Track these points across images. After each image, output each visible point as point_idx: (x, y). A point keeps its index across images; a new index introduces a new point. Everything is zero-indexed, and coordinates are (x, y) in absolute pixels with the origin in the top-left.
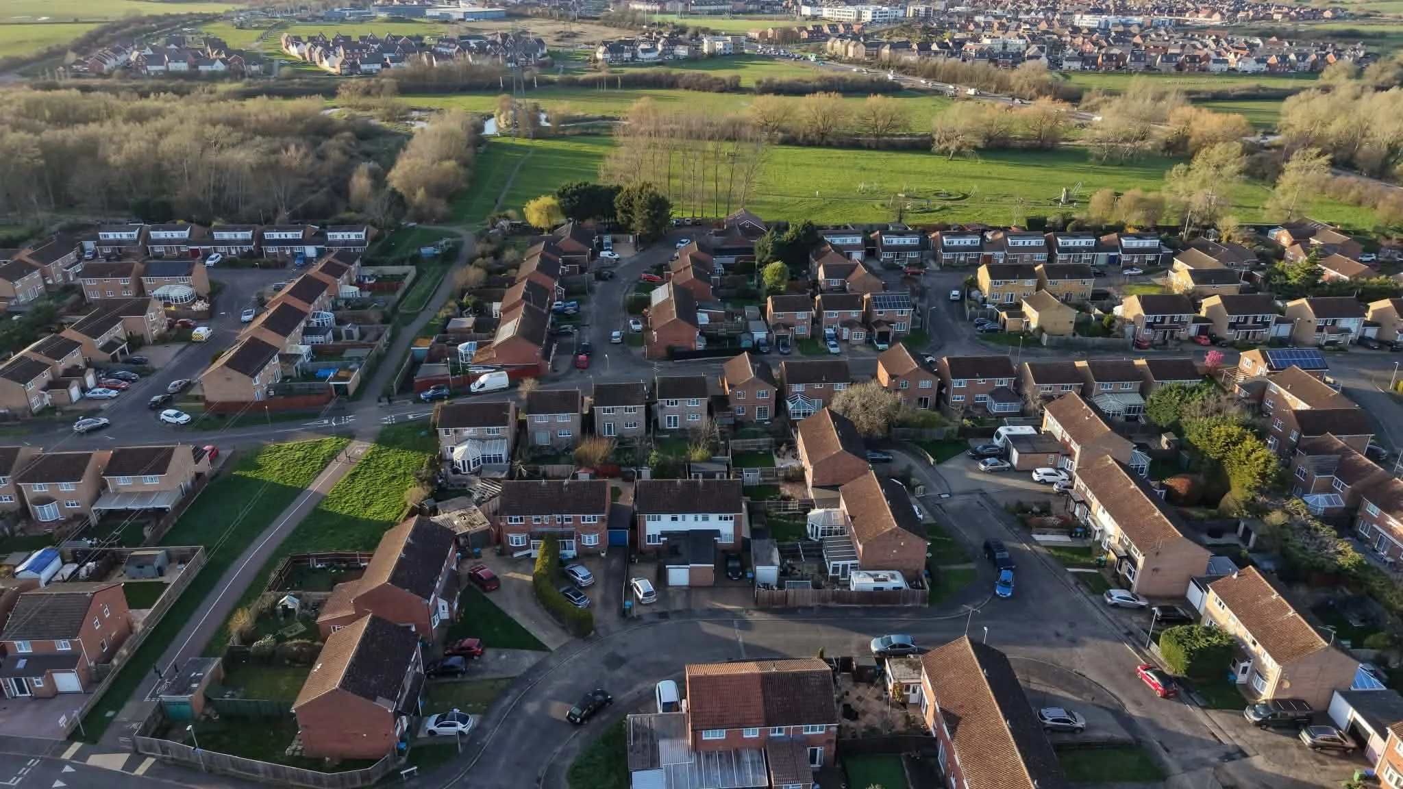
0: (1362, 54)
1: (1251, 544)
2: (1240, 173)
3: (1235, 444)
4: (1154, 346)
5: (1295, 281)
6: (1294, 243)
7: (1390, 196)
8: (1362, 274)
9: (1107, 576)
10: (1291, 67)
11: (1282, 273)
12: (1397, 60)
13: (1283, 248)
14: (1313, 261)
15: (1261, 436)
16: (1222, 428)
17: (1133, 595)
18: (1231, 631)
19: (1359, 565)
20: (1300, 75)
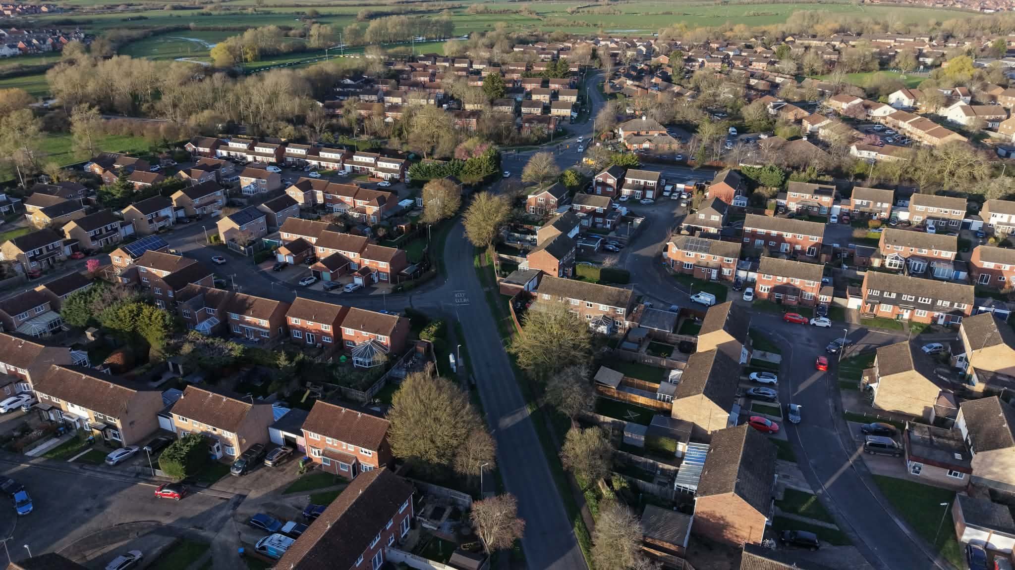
0: (82, 35)
1: (182, 372)
2: (41, 130)
3: (138, 315)
4: (45, 273)
5: (119, 195)
6: (104, 171)
7: (148, 126)
8: (157, 179)
9: (101, 447)
10: (38, 49)
11: (108, 193)
12: (107, 38)
13: (99, 176)
14: (123, 179)
15: (151, 303)
16: (124, 308)
17: (126, 449)
18: (198, 431)
19: (244, 351)
20: (47, 54)
